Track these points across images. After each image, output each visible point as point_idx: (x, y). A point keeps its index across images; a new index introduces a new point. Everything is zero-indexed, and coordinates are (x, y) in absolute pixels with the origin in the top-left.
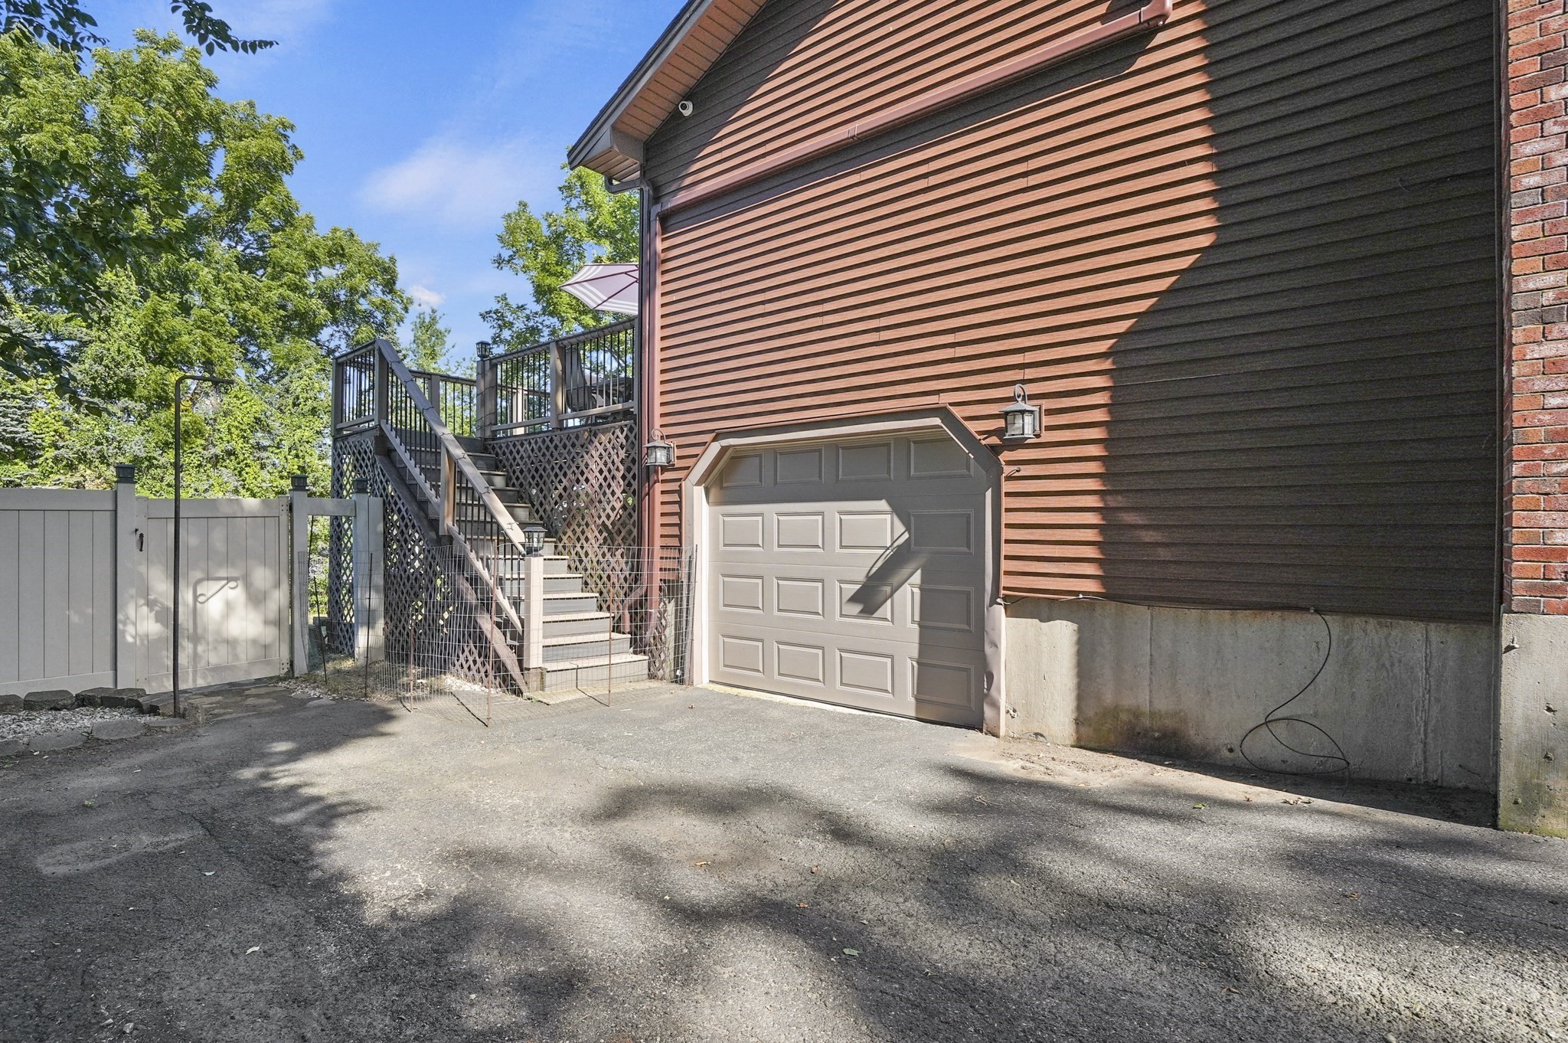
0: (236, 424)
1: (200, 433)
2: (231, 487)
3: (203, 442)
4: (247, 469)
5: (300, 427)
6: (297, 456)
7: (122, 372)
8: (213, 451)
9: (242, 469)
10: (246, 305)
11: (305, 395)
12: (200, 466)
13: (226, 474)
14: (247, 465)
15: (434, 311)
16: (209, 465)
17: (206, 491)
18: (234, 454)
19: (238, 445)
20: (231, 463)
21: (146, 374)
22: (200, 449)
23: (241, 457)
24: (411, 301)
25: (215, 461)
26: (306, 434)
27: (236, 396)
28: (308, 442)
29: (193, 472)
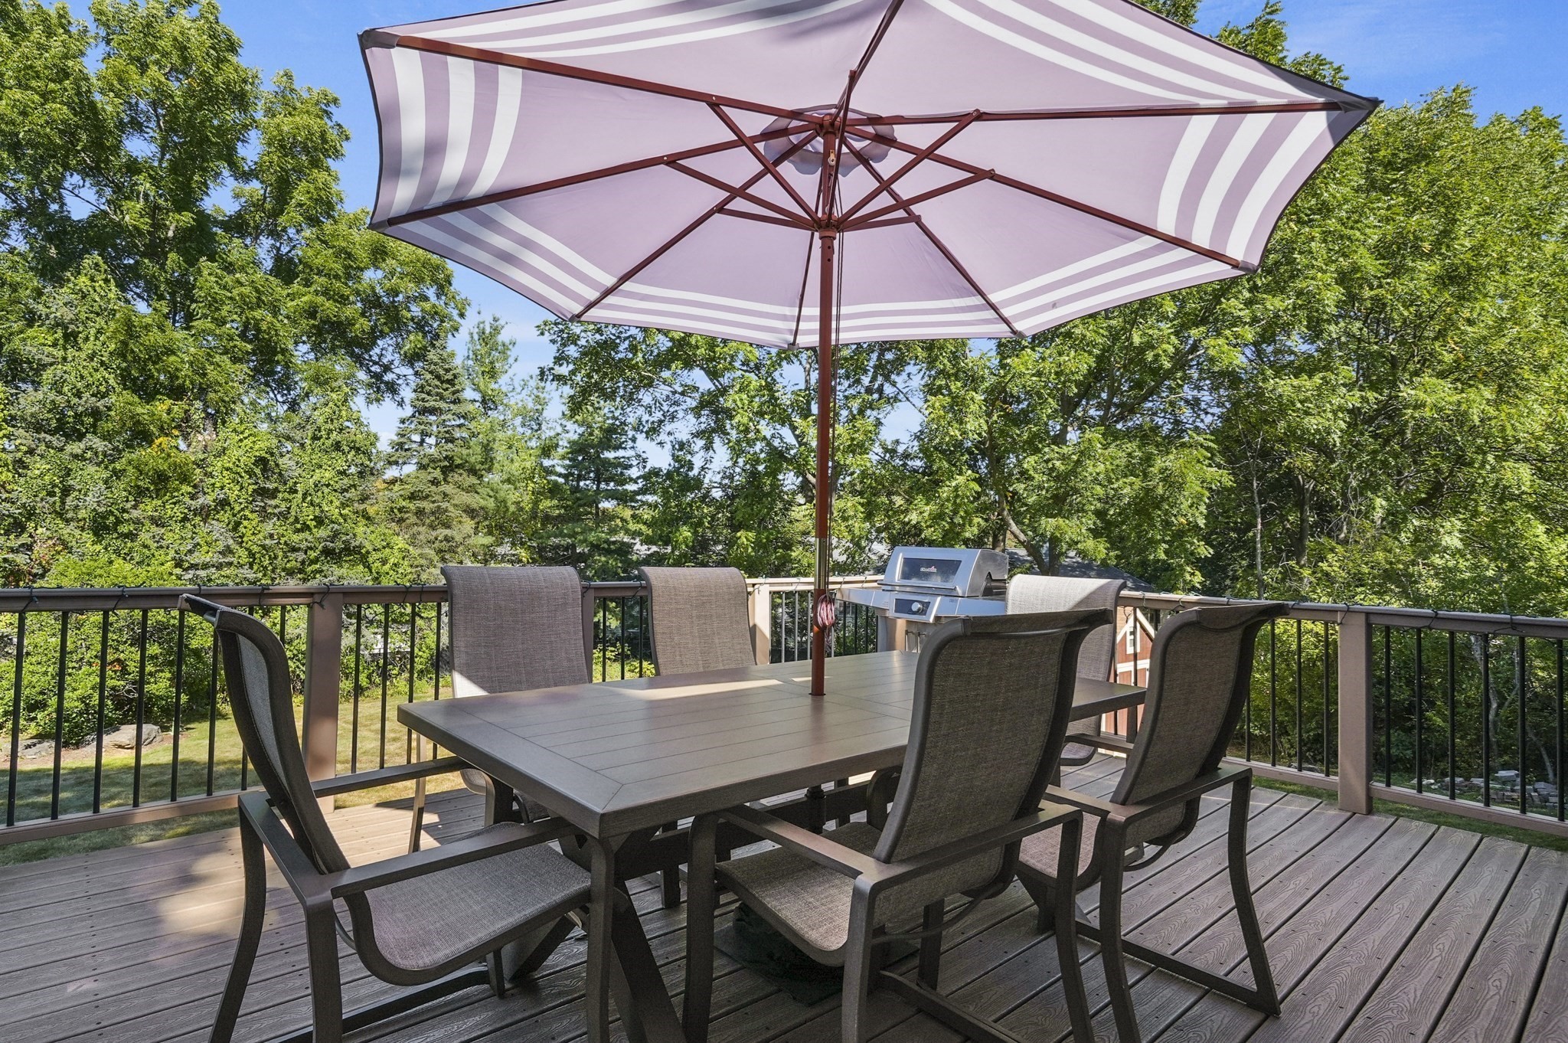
0: (231, 465)
1: (185, 479)
2: (221, 546)
3: (190, 489)
4: (245, 523)
5: (321, 467)
6: (312, 504)
7: (88, 400)
8: (201, 501)
9: (238, 524)
10: (258, 314)
11: (329, 426)
12: (185, 519)
13: (218, 528)
14: (246, 518)
15: (496, 320)
16: (198, 518)
17: (190, 552)
18: (229, 504)
19: (233, 492)
20: (225, 516)
21: (121, 400)
22: (187, 499)
23: (237, 508)
24: (466, 303)
25: (205, 513)
26: (327, 475)
27: (234, 430)
28: (328, 485)
29: (177, 527)
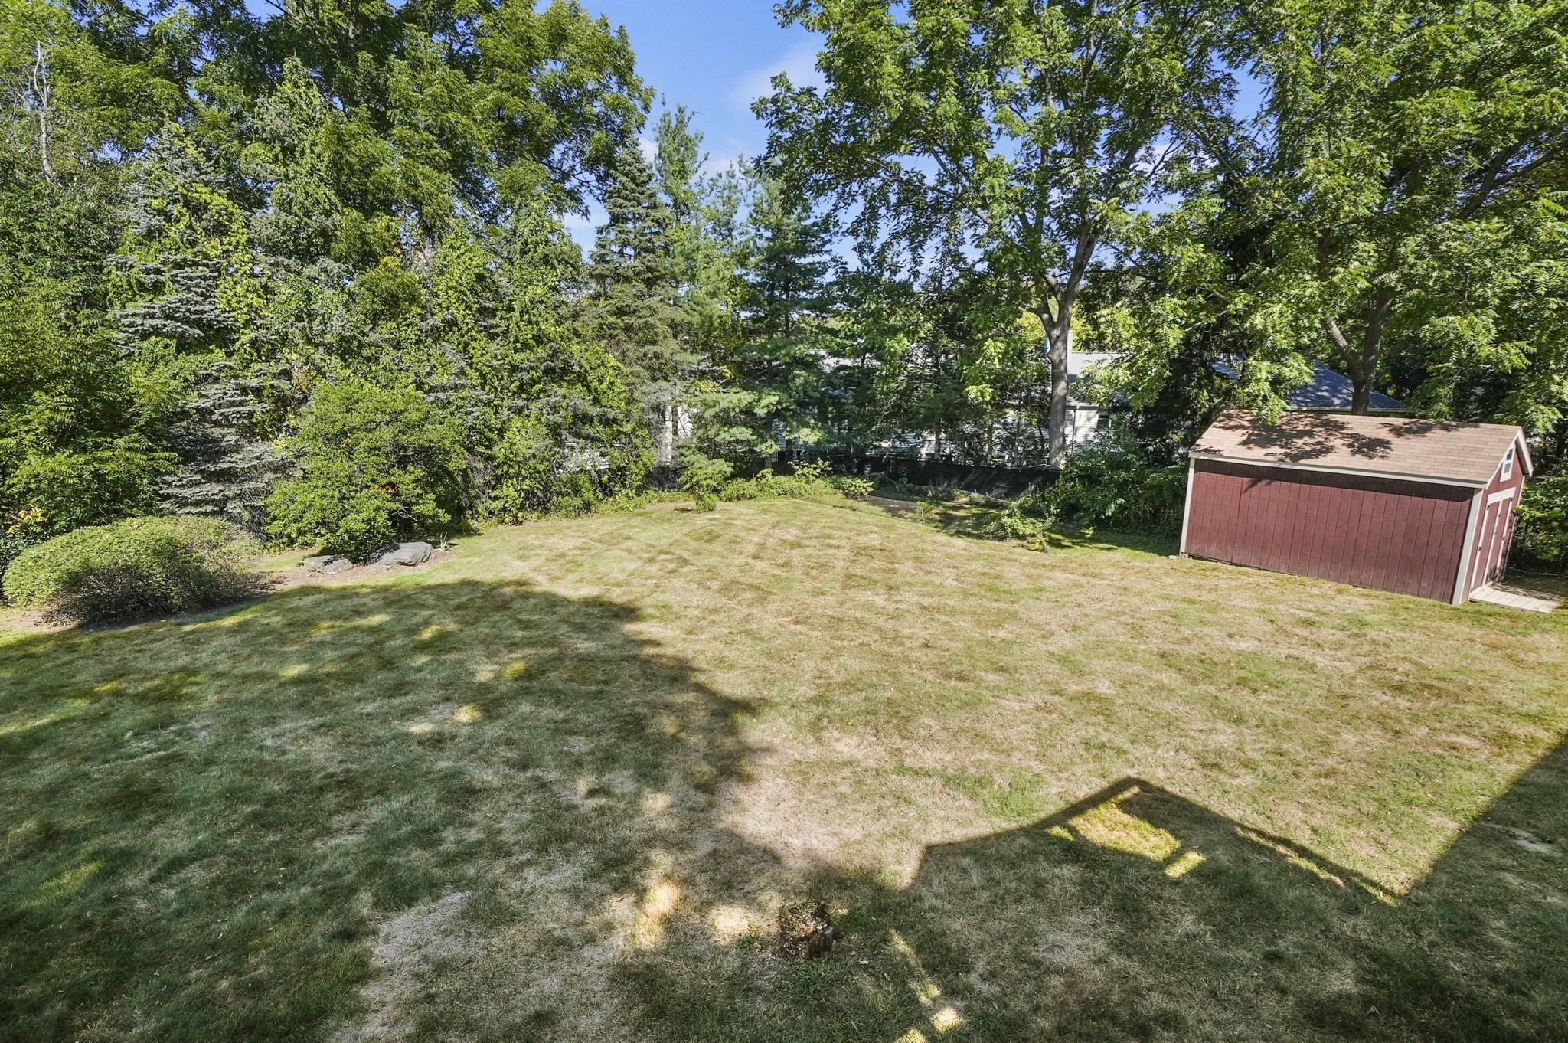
0: (454, 284)
1: (414, 299)
2: (455, 370)
3: (419, 310)
4: (473, 343)
5: (531, 283)
6: (530, 322)
7: (317, 220)
8: (431, 322)
9: (467, 344)
10: (452, 116)
11: (534, 239)
12: (418, 342)
13: (449, 349)
14: (474, 339)
15: (681, 111)
16: (430, 340)
17: (428, 374)
18: (457, 324)
19: (458, 313)
20: (453, 337)
21: (346, 219)
22: (417, 321)
23: (465, 329)
24: (651, 93)
25: (437, 335)
26: (539, 291)
27: (452, 247)
28: (541, 302)
29: (412, 349)
